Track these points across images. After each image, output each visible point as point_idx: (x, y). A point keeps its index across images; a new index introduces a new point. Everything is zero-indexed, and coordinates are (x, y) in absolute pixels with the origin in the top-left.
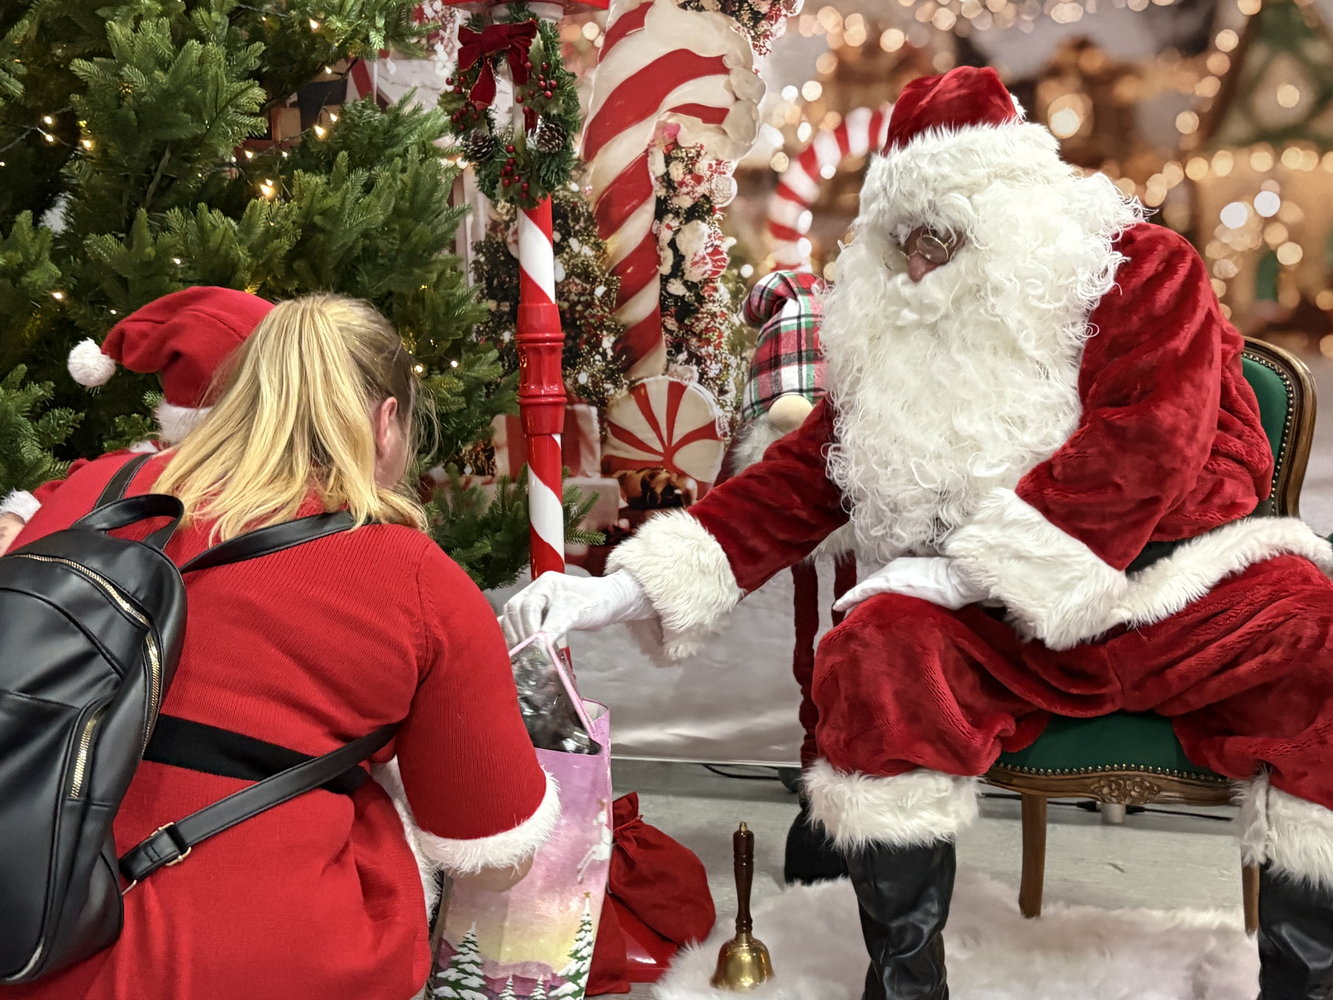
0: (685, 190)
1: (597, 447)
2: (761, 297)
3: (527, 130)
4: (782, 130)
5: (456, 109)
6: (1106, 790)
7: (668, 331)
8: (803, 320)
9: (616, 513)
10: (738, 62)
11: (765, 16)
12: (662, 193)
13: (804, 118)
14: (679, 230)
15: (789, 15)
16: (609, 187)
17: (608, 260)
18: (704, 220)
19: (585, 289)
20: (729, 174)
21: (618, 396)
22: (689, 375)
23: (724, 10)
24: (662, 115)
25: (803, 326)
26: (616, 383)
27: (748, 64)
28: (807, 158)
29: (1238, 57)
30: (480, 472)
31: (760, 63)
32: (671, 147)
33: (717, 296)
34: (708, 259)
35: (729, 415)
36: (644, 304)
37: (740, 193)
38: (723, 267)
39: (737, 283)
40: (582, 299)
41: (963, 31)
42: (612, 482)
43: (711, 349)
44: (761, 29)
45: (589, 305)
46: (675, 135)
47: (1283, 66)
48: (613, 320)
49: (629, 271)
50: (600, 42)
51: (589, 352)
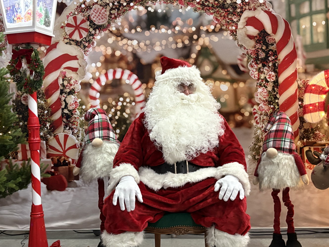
0: (68, 87)
1: (46, 151)
2: (89, 114)
3: (30, 75)
4: (92, 74)
5: (11, 69)
6: (176, 232)
7: (64, 122)
8: (100, 120)
9: (51, 168)
10: (80, 57)
11: (87, 47)
12: (62, 88)
13: (97, 71)
14: (66, 97)
15: (93, 47)
16: (48, 86)
17: (48, 104)
18: (73, 95)
19: (42, 112)
20: (79, 84)
21: (51, 138)
22: (70, 133)
23: (76, 45)
24: (62, 69)
25: (100, 121)
26: (50, 135)
27: (83, 58)
28: (98, 80)
29: (196, 59)
30: (14, 158)
31: (86, 58)
32: (64, 77)
33: (76, 113)
34: (74, 104)
35: (80, 142)
36: (57, 115)
37: (81, 88)
38: (78, 106)
39: (81, 110)
40: (41, 114)
41: (134, 52)
42: (50, 160)
43: (75, 126)
44: (86, 50)
45: (43, 115)
46: (65, 74)
47: (206, 62)
48: (49, 119)
49: (54, 107)
50: (45, 51)
51: (43, 127)
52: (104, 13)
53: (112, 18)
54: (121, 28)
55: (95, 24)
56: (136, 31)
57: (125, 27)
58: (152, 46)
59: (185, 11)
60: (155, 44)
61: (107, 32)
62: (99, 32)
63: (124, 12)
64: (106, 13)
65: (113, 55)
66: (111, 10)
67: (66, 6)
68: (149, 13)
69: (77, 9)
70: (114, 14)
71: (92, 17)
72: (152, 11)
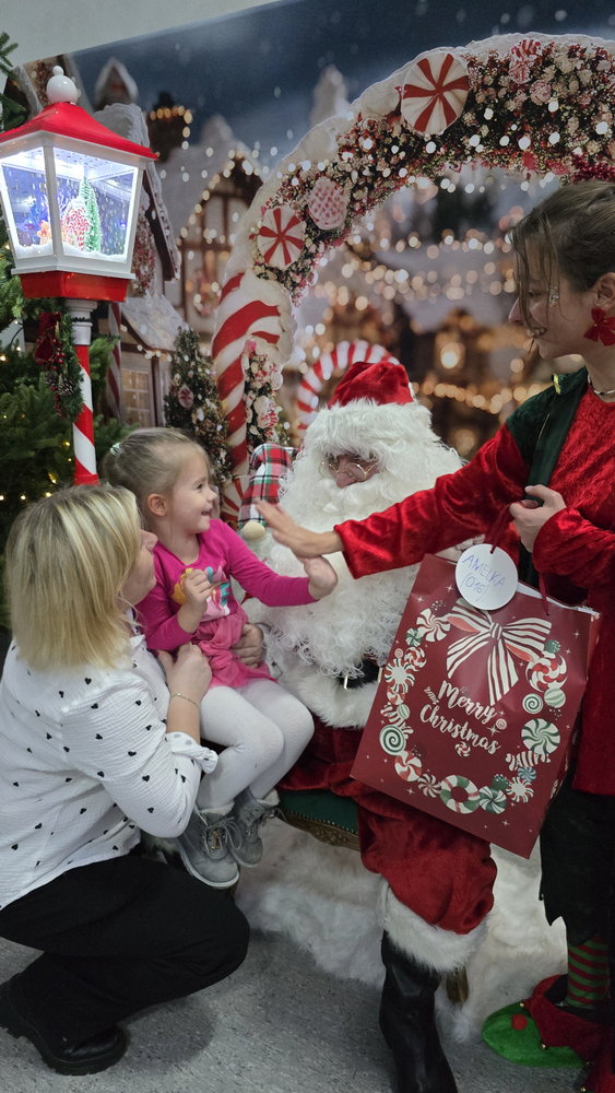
0: (258, 378)
4: (305, 350)
8: (266, 477)
10: (285, 310)
11: (298, 285)
12: (248, 379)
13: (316, 344)
14: (256, 400)
15: (311, 285)
16: (224, 373)
17: (223, 412)
18: (267, 396)
19: (212, 426)
20: (279, 372)
21: (227, 483)
23: (278, 280)
24: (248, 337)
25: (265, 481)
26: (227, 477)
27: (289, 311)
28: (317, 367)
31: (296, 311)
32: (252, 354)
34: (269, 417)
36: (238, 438)
37: (284, 383)
38: (276, 422)
39: (282, 431)
40: (212, 431)
41: (399, 301)
44: (296, 292)
46: (253, 348)
48: (225, 443)
49: (233, 418)
50: (219, 294)
52: (337, 199)
53: (355, 210)
54: (372, 239)
55: (316, 229)
56: (407, 245)
57: (382, 235)
58: (442, 286)
59: (539, 186)
60: (449, 280)
61: (342, 248)
62: (326, 247)
63: (382, 196)
64: (342, 199)
65: (351, 307)
66: (353, 191)
67: (261, 183)
68: (442, 194)
69: (282, 190)
70: (360, 201)
71: (311, 210)
72: (451, 189)
